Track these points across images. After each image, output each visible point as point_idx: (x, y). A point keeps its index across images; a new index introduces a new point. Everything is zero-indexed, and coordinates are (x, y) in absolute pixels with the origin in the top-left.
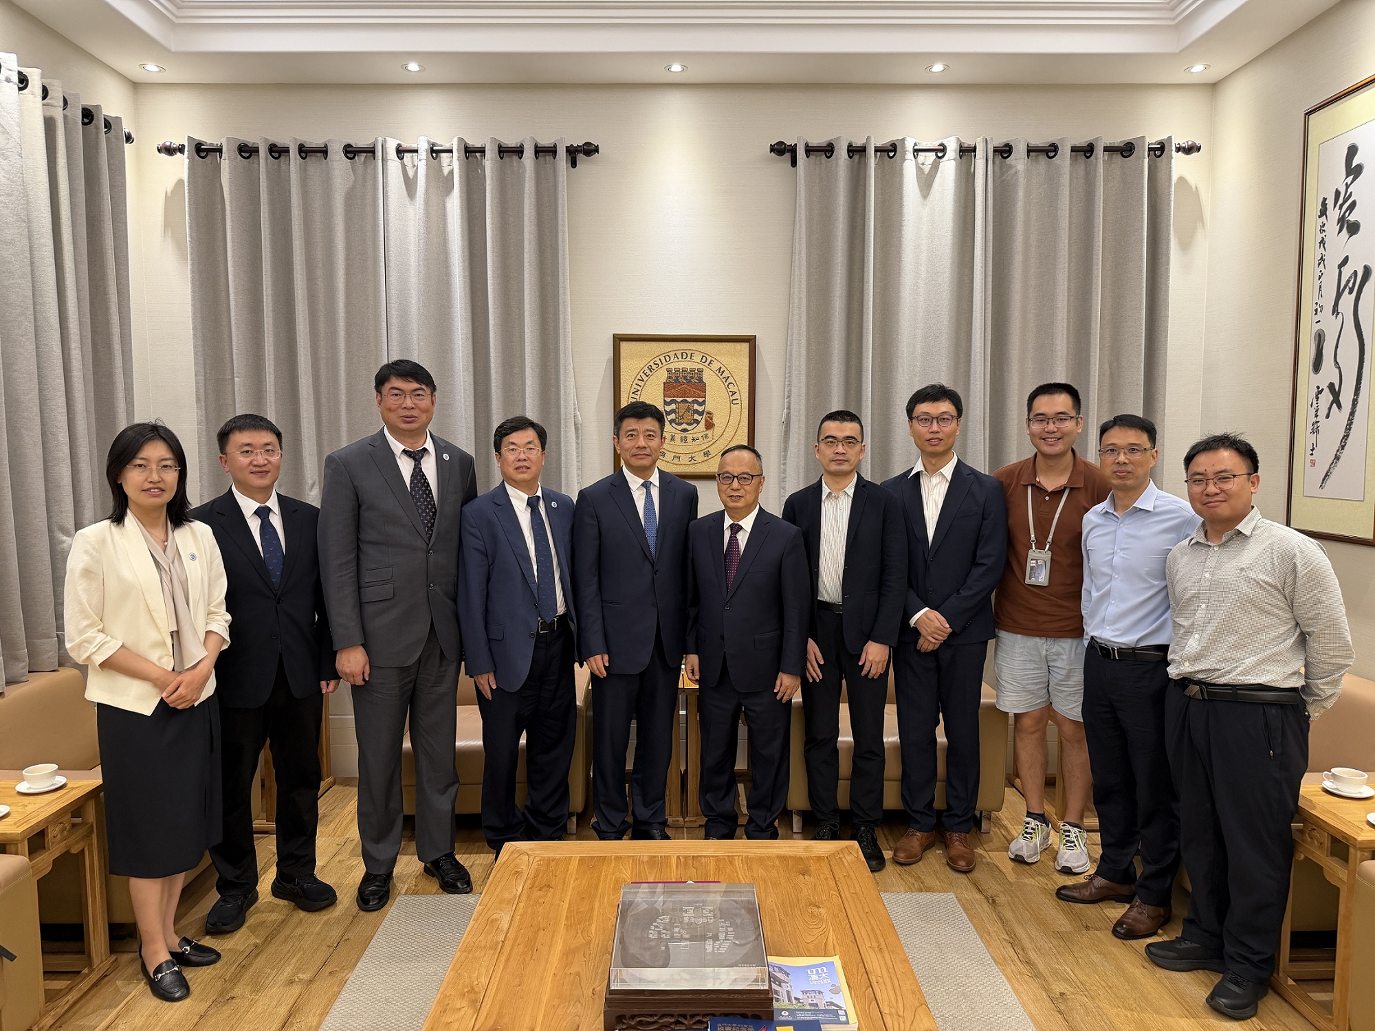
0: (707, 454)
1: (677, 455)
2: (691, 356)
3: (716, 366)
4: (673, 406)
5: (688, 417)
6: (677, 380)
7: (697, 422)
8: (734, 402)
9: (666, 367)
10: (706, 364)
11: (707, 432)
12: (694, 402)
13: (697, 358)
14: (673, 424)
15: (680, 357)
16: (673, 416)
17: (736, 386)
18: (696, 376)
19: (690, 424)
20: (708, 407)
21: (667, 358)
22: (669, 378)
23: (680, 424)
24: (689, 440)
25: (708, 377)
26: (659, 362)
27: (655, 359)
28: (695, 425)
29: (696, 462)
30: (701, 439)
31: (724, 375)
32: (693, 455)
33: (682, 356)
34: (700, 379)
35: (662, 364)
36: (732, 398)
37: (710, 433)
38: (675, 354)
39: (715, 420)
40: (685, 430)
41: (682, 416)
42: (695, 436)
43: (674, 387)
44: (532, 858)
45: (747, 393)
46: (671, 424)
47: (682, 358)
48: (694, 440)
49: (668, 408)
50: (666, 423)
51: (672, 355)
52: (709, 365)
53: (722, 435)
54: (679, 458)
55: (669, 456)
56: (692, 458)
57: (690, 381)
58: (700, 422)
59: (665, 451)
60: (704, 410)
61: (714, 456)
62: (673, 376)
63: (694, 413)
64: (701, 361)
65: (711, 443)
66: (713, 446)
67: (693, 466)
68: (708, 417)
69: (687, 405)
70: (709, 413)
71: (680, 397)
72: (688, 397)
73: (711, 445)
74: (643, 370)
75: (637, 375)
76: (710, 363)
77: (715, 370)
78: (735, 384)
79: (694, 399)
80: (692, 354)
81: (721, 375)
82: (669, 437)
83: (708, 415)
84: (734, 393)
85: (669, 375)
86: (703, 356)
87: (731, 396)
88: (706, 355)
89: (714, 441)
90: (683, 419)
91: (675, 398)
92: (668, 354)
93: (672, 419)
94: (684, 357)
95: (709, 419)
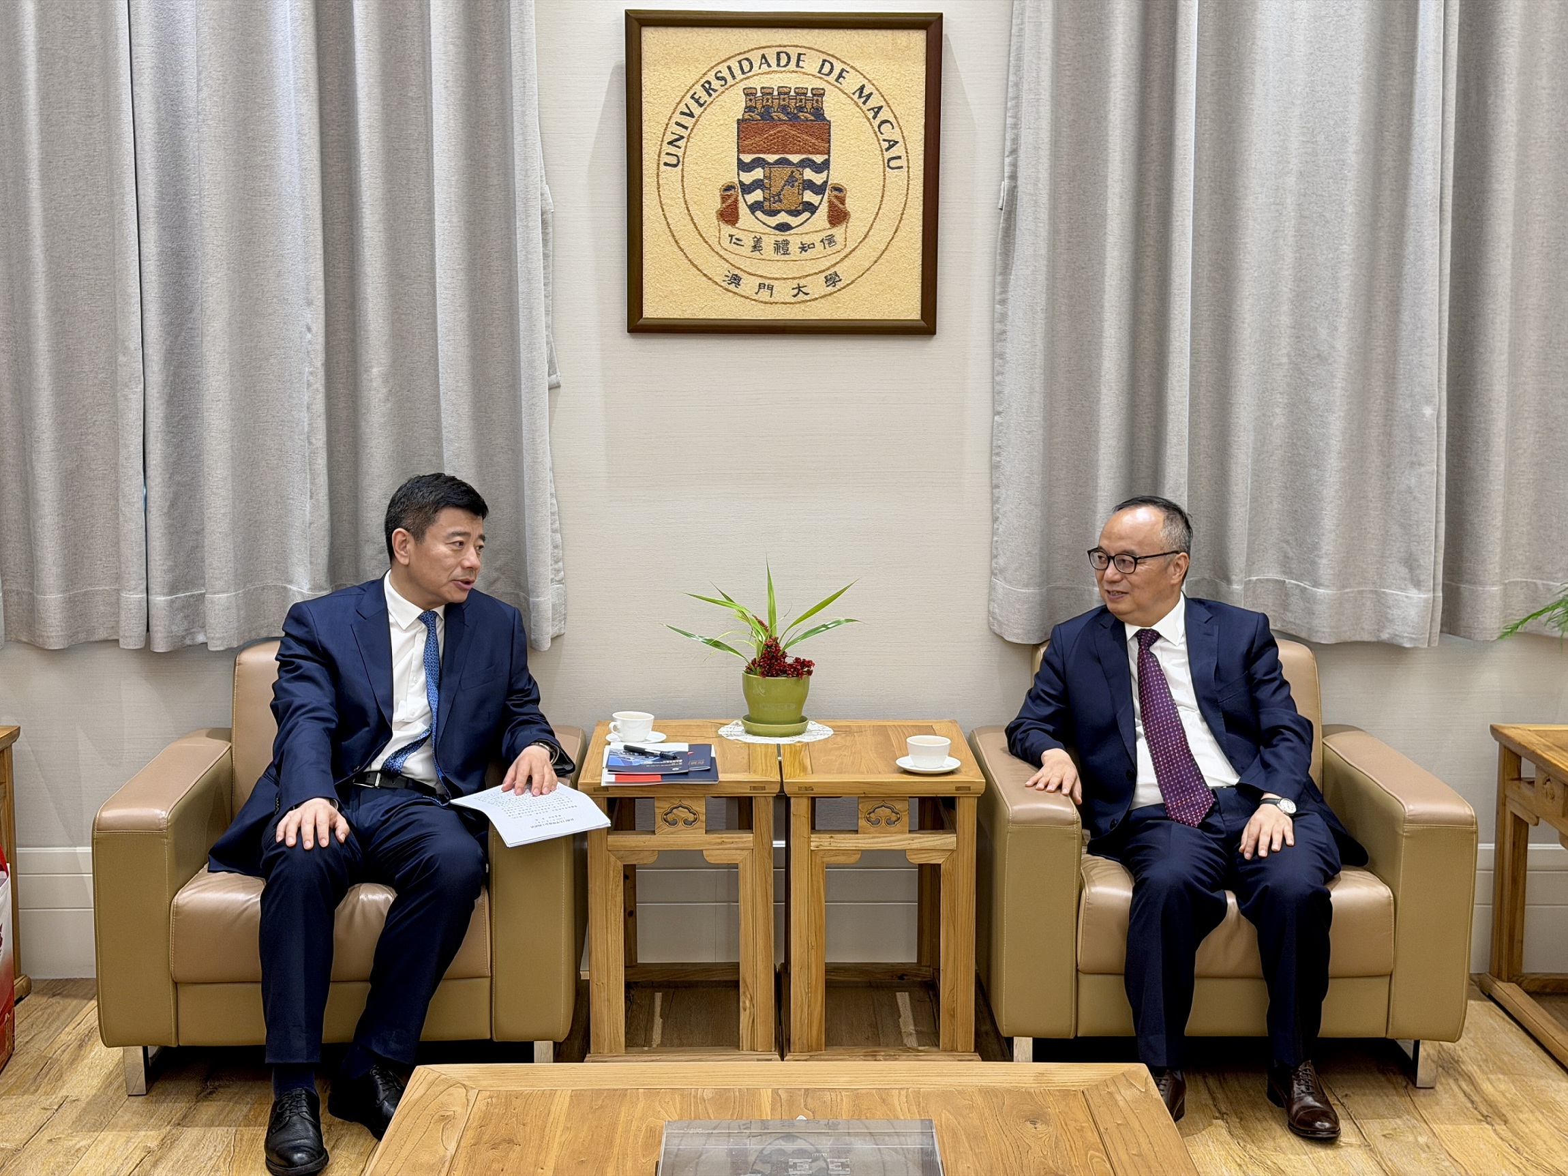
0: (832, 280)
1: (767, 282)
2: (799, 60)
3: (852, 82)
4: (758, 173)
5: (790, 197)
7: (811, 208)
9: (743, 85)
10: (832, 78)
11: (833, 231)
12: (804, 163)
13: (811, 64)
14: (759, 214)
15: (773, 62)
16: (757, 195)
17: (897, 129)
18: (809, 105)
19: (795, 213)
20: (836, 175)
21: (746, 65)
22: (749, 109)
23: (773, 213)
24: (794, 248)
25: (836, 107)
26: (726, 73)
27: (719, 68)
28: (806, 215)
29: (807, 298)
30: (819, 246)
31: (872, 103)
32: (802, 282)
33: (779, 59)
34: (818, 113)
35: (734, 77)
36: (888, 155)
37: (838, 232)
38: (763, 57)
39: (850, 205)
40: (783, 227)
41: (779, 194)
42: (807, 240)
43: (760, 132)
44: (472, 1095)
45: (922, 143)
46: (753, 213)
47: (778, 65)
48: (803, 248)
49: (748, 178)
50: (743, 210)
51: (756, 57)
52: (837, 80)
53: (866, 236)
54: (771, 288)
55: (749, 285)
56: (799, 288)
57: (796, 117)
58: (817, 208)
59: (740, 274)
60: (826, 182)
61: (853, 282)
62: (759, 106)
63: (804, 189)
64: (820, 72)
65: (842, 255)
66: (846, 263)
67: (803, 306)
68: (836, 197)
69: (788, 170)
70: (838, 189)
71: (774, 153)
72: (792, 153)
73: (842, 259)
74: (692, 92)
75: (678, 104)
76: (840, 76)
77: (850, 91)
78: (895, 124)
79: (804, 156)
80: (799, 55)
81: (864, 103)
82: (748, 242)
83: (836, 193)
84: (892, 144)
85: (749, 104)
86: (824, 61)
87: (887, 149)
88: (831, 59)
89: (847, 250)
90: (780, 201)
91: (762, 156)
92: (746, 56)
93: (756, 202)
94: (783, 62)
95: (836, 202)
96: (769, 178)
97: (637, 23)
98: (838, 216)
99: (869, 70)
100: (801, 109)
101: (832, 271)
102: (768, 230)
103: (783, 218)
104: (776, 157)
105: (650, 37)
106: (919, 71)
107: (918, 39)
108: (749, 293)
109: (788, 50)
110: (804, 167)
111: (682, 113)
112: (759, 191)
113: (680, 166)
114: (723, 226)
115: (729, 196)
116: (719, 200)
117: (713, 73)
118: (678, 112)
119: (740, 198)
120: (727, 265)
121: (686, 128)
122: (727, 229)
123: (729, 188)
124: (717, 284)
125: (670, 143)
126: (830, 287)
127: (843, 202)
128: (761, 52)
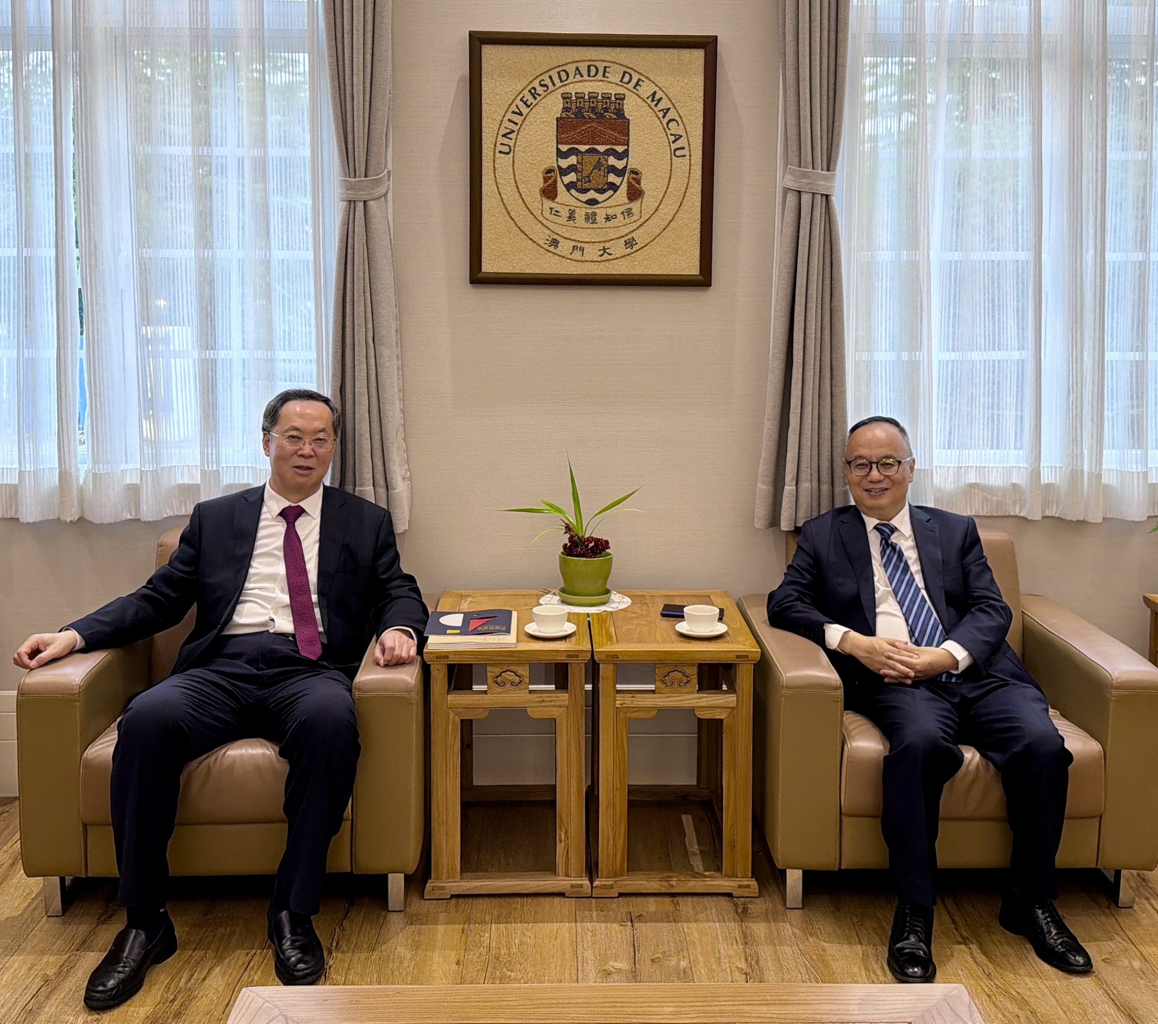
0: (630, 243)
1: (579, 245)
2: (605, 71)
3: (646, 89)
4: (573, 160)
5: (597, 178)
6: (579, 113)
7: (614, 188)
8: (678, 153)
9: (561, 91)
10: (631, 86)
11: (632, 205)
12: (608, 153)
13: (615, 76)
14: (573, 191)
15: (584, 72)
16: (572, 177)
17: (681, 126)
18: (613, 107)
19: (601, 191)
20: (633, 162)
21: (563, 75)
22: (566, 109)
23: (584, 191)
24: (600, 218)
25: (633, 108)
26: (547, 81)
27: (543, 77)
28: (610, 192)
29: (611, 257)
30: (621, 218)
31: (661, 106)
32: (607, 245)
33: (589, 71)
34: (620, 113)
35: (554, 84)
36: (674, 146)
37: (635, 206)
38: (577, 69)
39: (645, 185)
40: (592, 202)
41: (588, 177)
42: (610, 212)
43: (574, 127)
45: (701, 137)
46: (568, 191)
47: (589, 75)
48: (608, 219)
49: (564, 163)
50: (561, 188)
51: (571, 69)
52: (635, 88)
53: (656, 210)
54: (582, 249)
55: (565, 247)
56: (604, 249)
57: (603, 116)
58: (618, 187)
59: (558, 238)
60: (626, 167)
61: (646, 246)
62: (574, 107)
63: (608, 173)
64: (621, 81)
65: (639, 223)
66: (641, 230)
67: (607, 264)
68: (634, 179)
69: (596, 158)
70: (635, 172)
71: (585, 144)
72: (599, 144)
73: (638, 228)
74: (521, 96)
75: (511, 105)
76: (637, 84)
77: (645, 96)
78: (680, 122)
79: (608, 147)
80: (605, 67)
81: (656, 105)
82: (565, 213)
83: (633, 176)
84: (678, 137)
85: (566, 105)
86: (625, 72)
87: (674, 142)
88: (628, 70)
89: (642, 220)
90: (590, 181)
91: (576, 146)
92: (564, 68)
93: (571, 182)
94: (592, 73)
95: (633, 183)
96: (582, 164)
97: (478, 41)
98: (635, 194)
99: (660, 80)
100: (606, 110)
101: (629, 237)
102: (580, 204)
103: (592, 194)
104: (587, 147)
105: (488, 51)
106: (699, 81)
107: (698, 55)
108: (566, 253)
109: (598, 64)
110: (609, 155)
111: (513, 112)
112: (573, 174)
113: (511, 154)
114: (545, 201)
115: (550, 178)
116: (542, 180)
117: (537, 81)
118: (510, 111)
119: (559, 179)
120: (547, 232)
121: (517, 124)
122: (548, 204)
123: (549, 171)
124: (539, 246)
125: (504, 136)
126: (629, 249)
127: (639, 182)
128: (575, 65)
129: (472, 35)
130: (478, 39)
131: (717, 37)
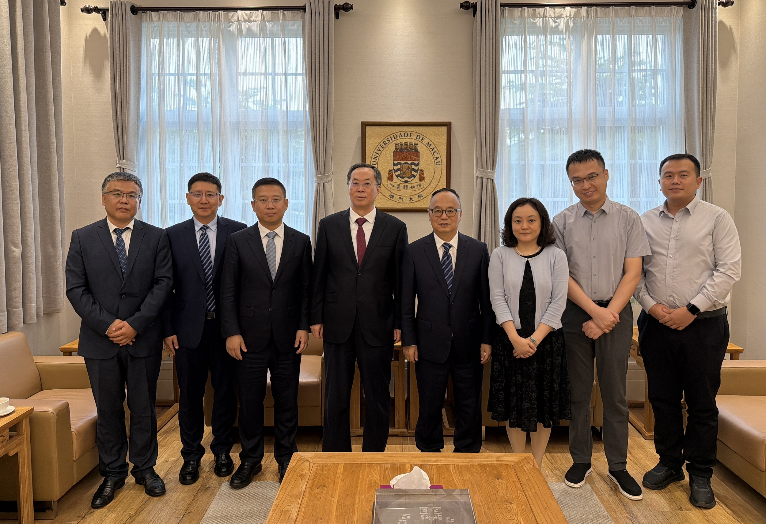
1: (401, 197)
2: (410, 135)
3: (426, 141)
4: (399, 167)
5: (408, 173)
6: (401, 150)
7: (414, 176)
8: (437, 164)
9: (395, 142)
10: (420, 140)
11: (420, 183)
12: (412, 164)
13: (414, 136)
14: (399, 178)
15: (403, 135)
16: (399, 173)
17: (438, 154)
18: (413, 148)
19: (409, 178)
20: (421, 167)
21: (395, 137)
22: (396, 149)
23: (403, 178)
24: (409, 187)
25: (421, 148)
26: (390, 139)
27: (388, 137)
28: (413, 178)
29: (413, 201)
30: (416, 187)
31: (431, 147)
32: (412, 197)
33: (405, 135)
34: (416, 150)
35: (392, 140)
36: (436, 161)
37: (422, 183)
38: (400, 134)
39: (425, 175)
40: (406, 182)
41: (405, 172)
42: (413, 185)
43: (399, 155)
44: (312, 464)
45: (446, 158)
46: (397, 178)
47: (405, 136)
48: (412, 188)
49: (396, 168)
50: (395, 177)
51: (398, 134)
52: (421, 140)
53: (430, 184)
54: (403, 199)
55: (396, 198)
56: (411, 199)
57: (409, 151)
58: (416, 176)
59: (394, 195)
60: (418, 169)
61: (426, 197)
62: (399, 148)
63: (412, 171)
64: (416, 138)
65: (423, 189)
66: (424, 192)
67: (412, 204)
68: (421, 173)
69: (407, 166)
70: (421, 171)
71: (403, 161)
72: (409, 161)
73: (423, 191)
75: (376, 147)
76: (422, 139)
77: (425, 144)
78: (438, 153)
79: (412, 162)
80: (411, 134)
81: (429, 147)
82: (396, 185)
83: (421, 172)
84: (437, 158)
85: (396, 147)
86: (418, 135)
87: (436, 160)
88: (419, 134)
89: (425, 188)
90: (405, 174)
91: (400, 162)
92: (396, 134)
93: (398, 175)
94: (406, 136)
95: (421, 174)
96: (402, 168)
97: (365, 125)
98: (422, 178)
99: (430, 138)
100: (411, 149)
101: (420, 194)
102: (402, 182)
103: (406, 179)
104: (404, 162)
105: (368, 129)
106: (445, 138)
107: (445, 128)
108: (396, 200)
109: (407, 132)
110: (412, 165)
111: (377, 150)
112: (399, 171)
113: (377, 165)
114: (389, 181)
115: (391, 173)
116: (388, 174)
117: (386, 139)
118: (376, 149)
119: (394, 173)
120: (390, 192)
121: (378, 154)
122: (390, 182)
123: (391, 171)
124: (387, 197)
125: (374, 158)
126: (420, 199)
127: (423, 174)
128: (400, 133)
129: (362, 123)
130: (365, 124)
131: (451, 122)
